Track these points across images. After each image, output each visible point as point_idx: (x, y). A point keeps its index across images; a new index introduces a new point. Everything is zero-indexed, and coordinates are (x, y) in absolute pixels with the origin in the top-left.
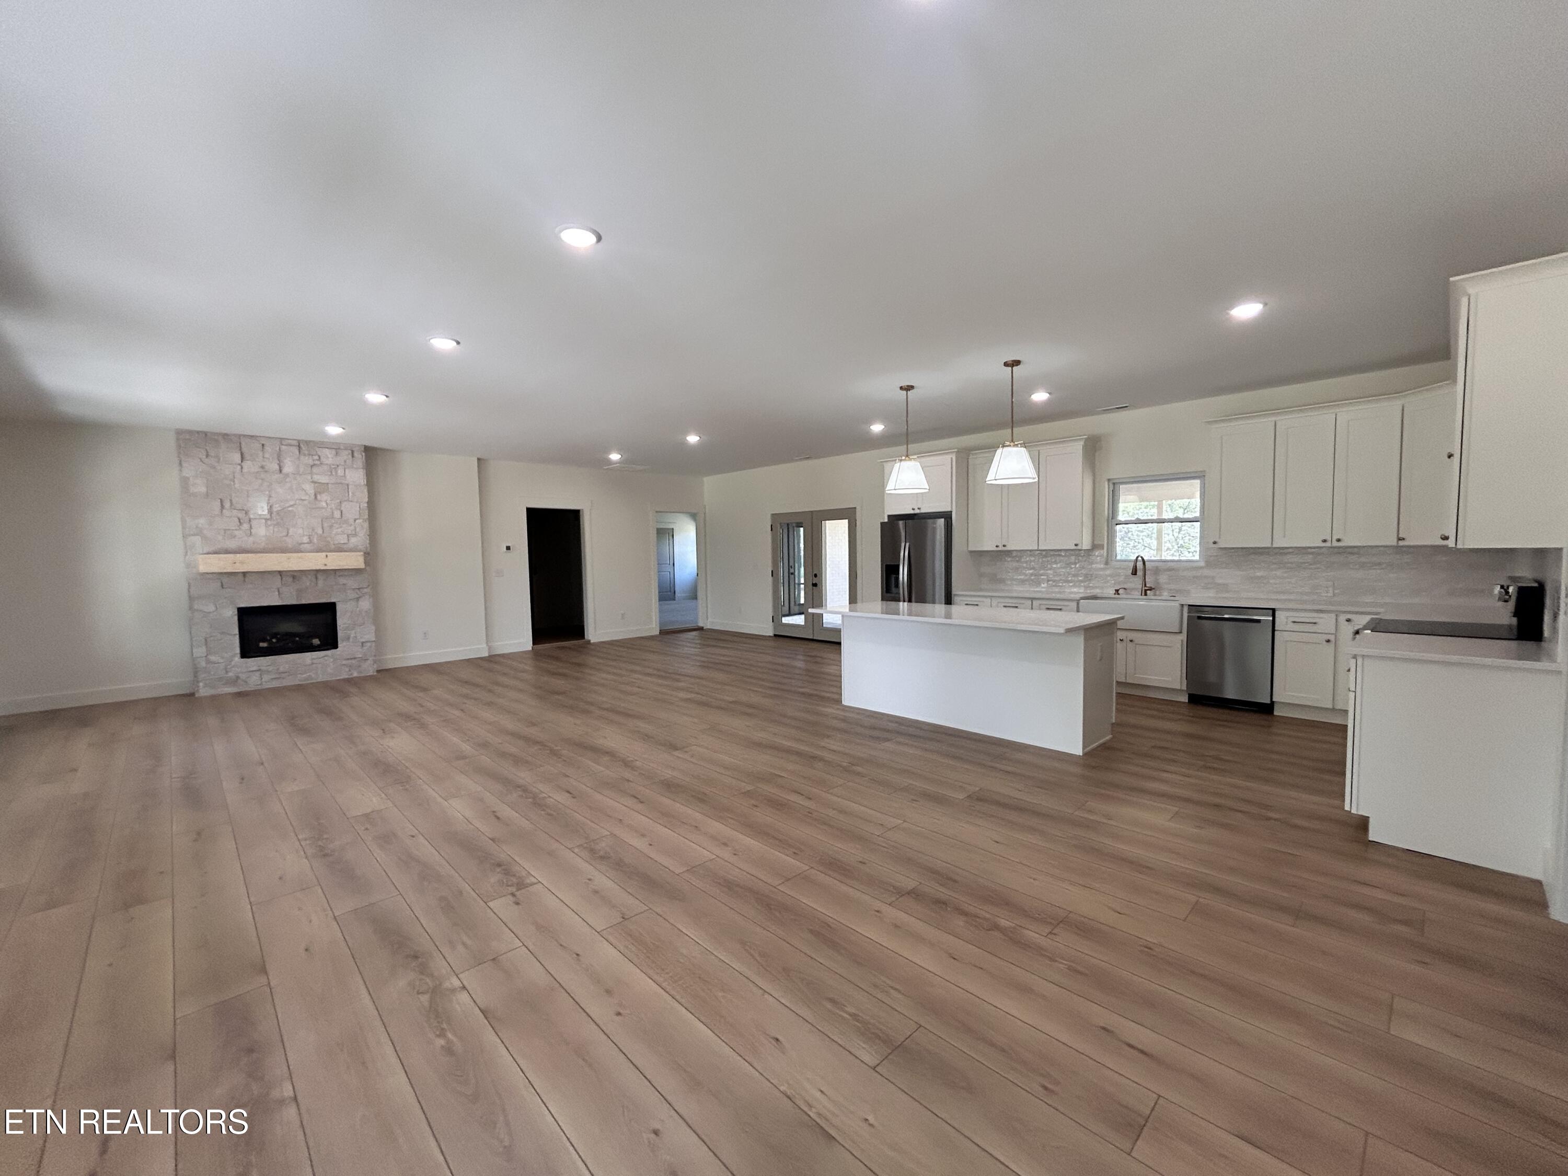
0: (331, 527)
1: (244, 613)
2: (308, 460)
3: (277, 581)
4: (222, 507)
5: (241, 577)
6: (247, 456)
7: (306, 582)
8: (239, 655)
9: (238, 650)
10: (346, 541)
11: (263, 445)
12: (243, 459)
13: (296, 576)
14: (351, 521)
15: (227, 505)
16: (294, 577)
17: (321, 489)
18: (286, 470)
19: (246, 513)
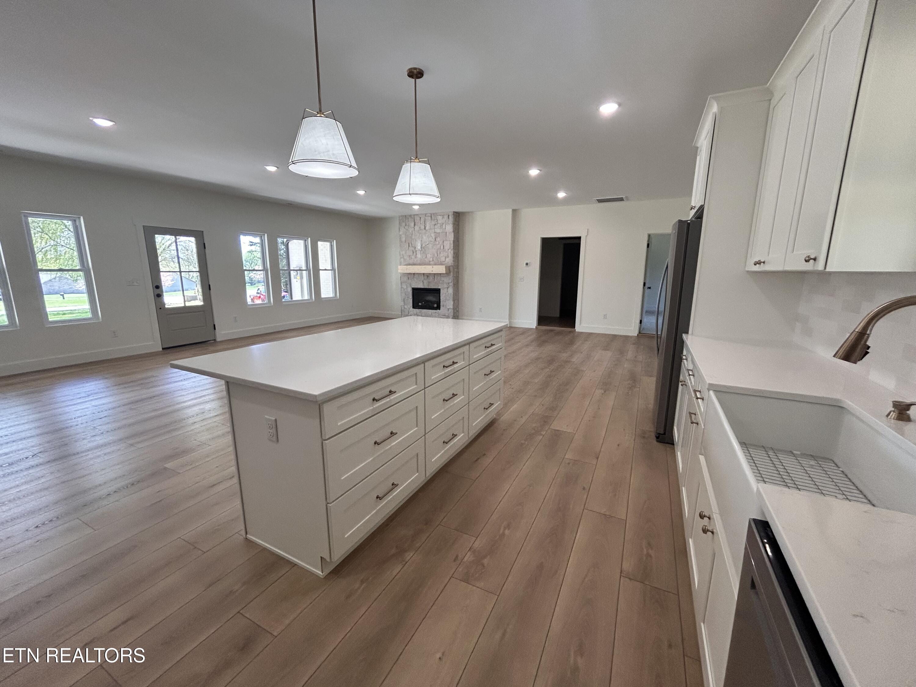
0: (440, 253)
1: (414, 290)
2: (433, 223)
3: (422, 278)
4: (409, 246)
5: (413, 275)
6: (416, 224)
7: (431, 278)
8: (412, 307)
9: (411, 305)
10: (444, 260)
11: (420, 218)
12: (415, 225)
13: (427, 275)
14: (447, 250)
15: (410, 245)
16: (428, 276)
17: (437, 235)
18: (427, 228)
19: (415, 248)
